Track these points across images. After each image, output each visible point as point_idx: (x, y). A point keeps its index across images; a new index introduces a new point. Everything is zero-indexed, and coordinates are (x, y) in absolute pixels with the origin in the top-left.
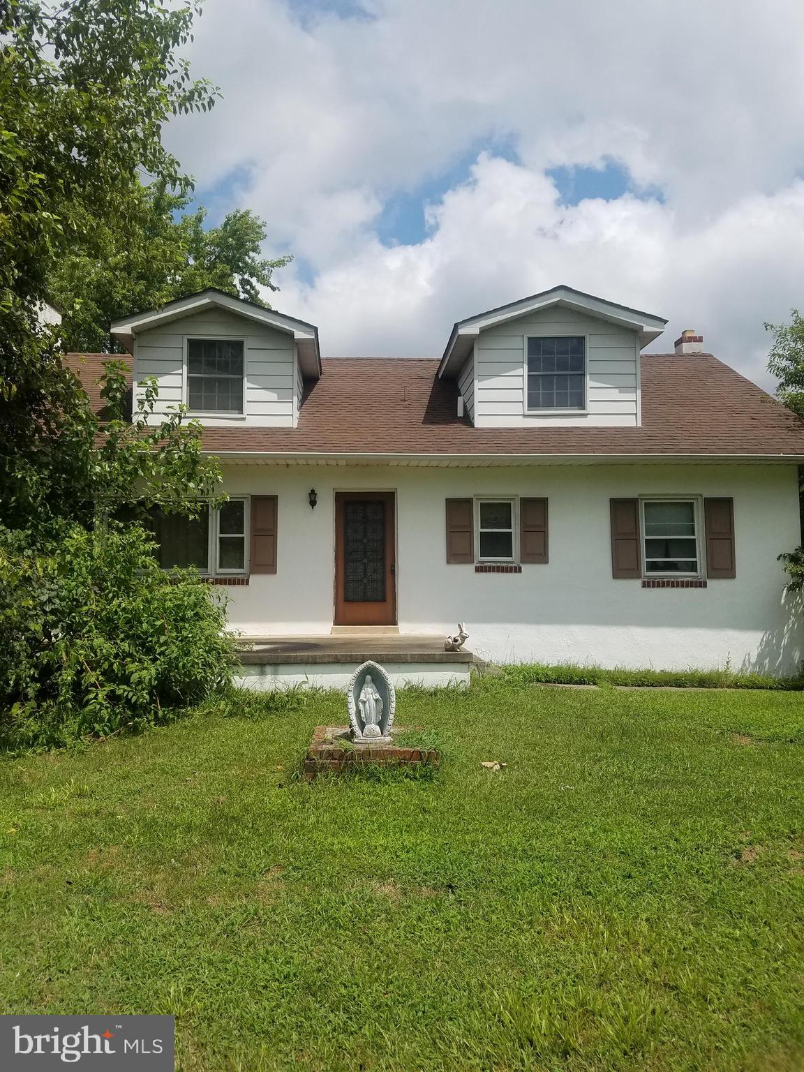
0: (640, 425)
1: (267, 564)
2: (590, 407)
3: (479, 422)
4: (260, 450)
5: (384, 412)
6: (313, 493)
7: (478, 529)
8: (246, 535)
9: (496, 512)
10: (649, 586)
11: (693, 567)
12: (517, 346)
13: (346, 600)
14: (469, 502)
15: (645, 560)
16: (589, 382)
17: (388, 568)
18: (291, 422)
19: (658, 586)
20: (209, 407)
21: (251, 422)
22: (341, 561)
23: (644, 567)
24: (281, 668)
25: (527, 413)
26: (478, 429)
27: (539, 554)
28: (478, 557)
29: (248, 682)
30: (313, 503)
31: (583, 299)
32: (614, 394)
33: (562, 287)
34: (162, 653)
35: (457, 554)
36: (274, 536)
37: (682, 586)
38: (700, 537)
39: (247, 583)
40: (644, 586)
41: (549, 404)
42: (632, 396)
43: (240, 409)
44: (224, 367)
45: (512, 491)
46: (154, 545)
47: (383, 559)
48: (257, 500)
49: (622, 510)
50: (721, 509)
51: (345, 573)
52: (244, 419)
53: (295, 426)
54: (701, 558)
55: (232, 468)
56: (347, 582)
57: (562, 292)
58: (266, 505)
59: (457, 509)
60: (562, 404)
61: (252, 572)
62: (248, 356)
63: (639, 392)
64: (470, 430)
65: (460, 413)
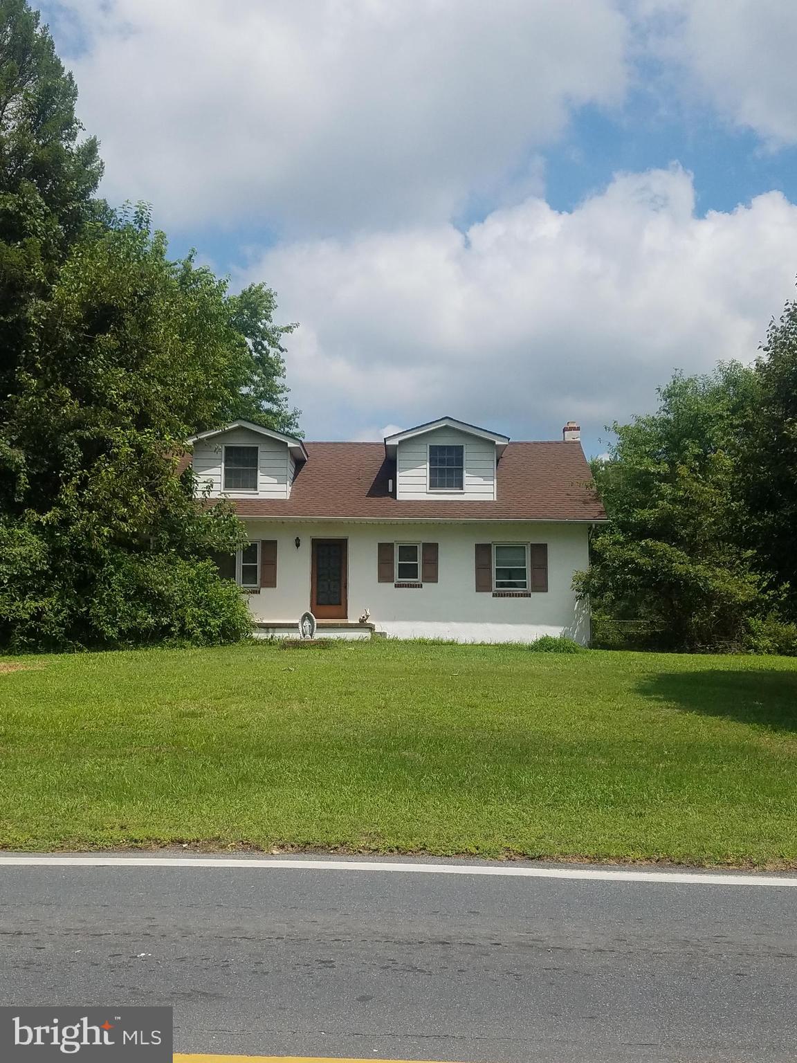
0: (495, 499)
1: (270, 582)
2: (466, 488)
3: (400, 497)
4: (267, 515)
5: (344, 488)
6: (298, 540)
7: (397, 562)
8: (258, 564)
9: (408, 551)
10: (496, 596)
11: (524, 585)
12: (424, 452)
13: (318, 604)
14: (392, 545)
15: (494, 581)
16: (465, 474)
17: (343, 585)
18: (286, 496)
19: (502, 596)
20: (237, 487)
21: (262, 496)
22: (315, 580)
23: (494, 585)
24: (277, 630)
25: (429, 491)
26: (399, 501)
27: (432, 577)
28: (397, 579)
29: (261, 635)
30: (298, 545)
31: (460, 425)
32: (481, 481)
33: (447, 418)
34: (223, 615)
35: (384, 576)
36: (275, 564)
37: (516, 596)
38: (528, 567)
39: (259, 593)
40: (493, 596)
41: (442, 486)
42: (492, 483)
43: (256, 488)
44: (246, 463)
45: (418, 539)
46: (216, 568)
47: (339, 581)
48: (265, 543)
49: (482, 551)
50: (540, 552)
51: (317, 587)
52: (258, 494)
53: (288, 498)
54: (528, 580)
55: (251, 525)
56: (318, 594)
57: (447, 421)
58: (271, 546)
59: (385, 551)
60: (450, 486)
61: (263, 586)
62: (261, 456)
63: (495, 480)
64: (394, 501)
65: (390, 490)
